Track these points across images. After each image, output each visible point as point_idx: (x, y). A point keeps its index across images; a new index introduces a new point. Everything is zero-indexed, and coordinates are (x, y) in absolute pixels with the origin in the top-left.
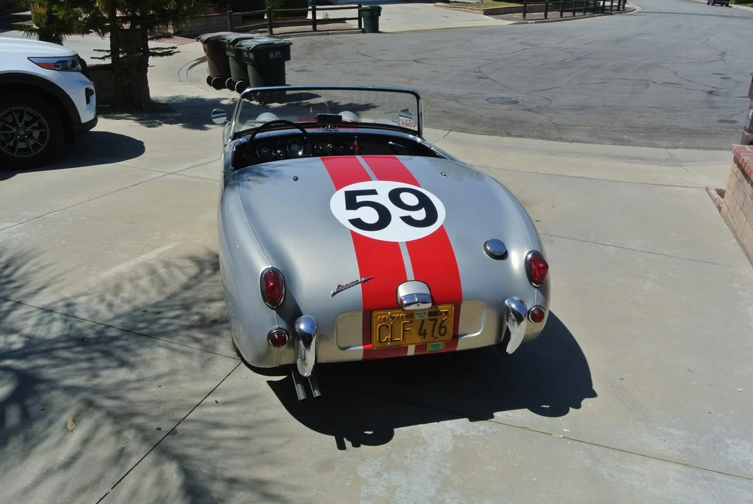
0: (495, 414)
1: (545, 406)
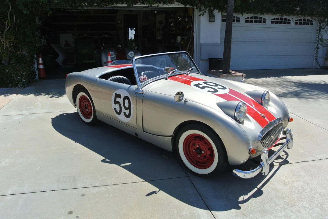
1: (65, 114)
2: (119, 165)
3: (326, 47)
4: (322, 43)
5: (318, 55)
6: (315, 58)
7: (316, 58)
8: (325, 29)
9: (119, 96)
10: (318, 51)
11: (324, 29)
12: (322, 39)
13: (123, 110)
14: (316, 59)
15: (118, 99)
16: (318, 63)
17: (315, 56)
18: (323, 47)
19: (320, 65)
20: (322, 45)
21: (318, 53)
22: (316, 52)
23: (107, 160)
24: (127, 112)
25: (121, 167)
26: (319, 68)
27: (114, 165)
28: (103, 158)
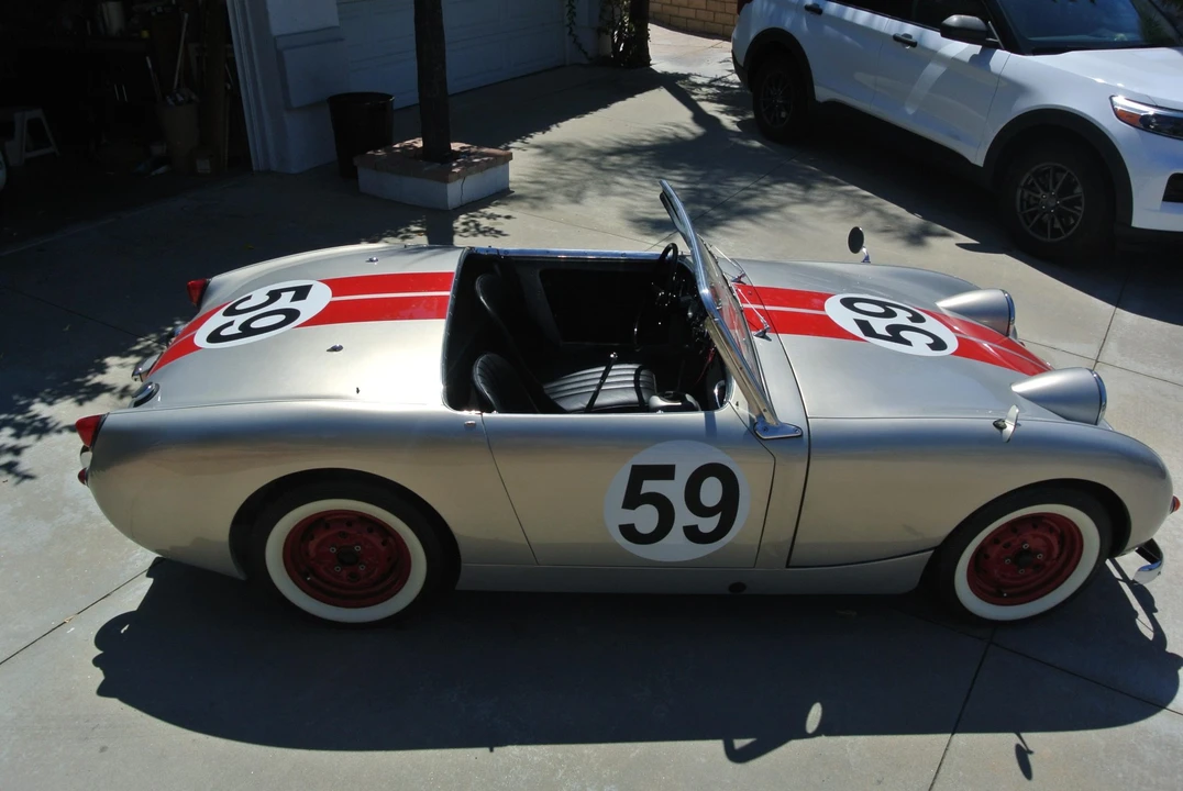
0: (150, 581)
1: (126, 628)
2: (803, 735)
5: (575, 19)
6: (568, 30)
7: (571, 30)
9: (666, 472)
10: (573, 7)
13: (684, 517)
14: (570, 33)
15: (649, 486)
16: (580, 46)
17: (567, 22)
19: (586, 53)
21: (575, 14)
22: (567, 10)
23: (739, 743)
24: (708, 525)
25: (823, 739)
26: (585, 62)
27: (794, 746)
28: (717, 746)
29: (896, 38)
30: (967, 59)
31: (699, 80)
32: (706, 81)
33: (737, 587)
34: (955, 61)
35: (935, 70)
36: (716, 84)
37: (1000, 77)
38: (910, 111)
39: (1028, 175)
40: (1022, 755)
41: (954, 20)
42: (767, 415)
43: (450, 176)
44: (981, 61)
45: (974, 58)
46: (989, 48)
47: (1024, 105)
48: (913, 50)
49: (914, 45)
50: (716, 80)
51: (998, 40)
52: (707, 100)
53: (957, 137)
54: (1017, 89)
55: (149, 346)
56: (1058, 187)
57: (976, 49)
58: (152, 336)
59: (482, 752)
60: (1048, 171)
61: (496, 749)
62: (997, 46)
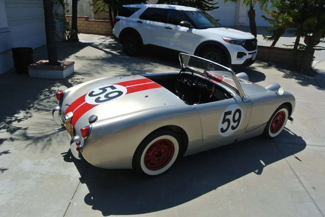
0: (85, 184)
1: (92, 198)
2: (264, 166)
3: (62, 21)
4: (58, 17)
8: (58, 4)
11: (56, 3)
12: (57, 13)
13: (232, 124)
16: (58, 37)
18: (60, 21)
19: (60, 39)
20: (58, 19)
21: (56, 28)
24: (235, 125)
25: (268, 166)
26: (61, 41)
27: (264, 168)
28: (253, 173)
29: (166, 28)
30: (186, 31)
31: (97, 44)
32: (99, 44)
33: (237, 140)
34: (183, 32)
35: (177, 34)
36: (102, 44)
37: (195, 35)
38: (172, 45)
39: (206, 56)
40: (297, 158)
41: (182, 22)
42: (244, 96)
43: (64, 68)
44: (190, 31)
45: (188, 31)
46: (191, 28)
47: (202, 41)
48: (171, 30)
49: (171, 29)
50: (101, 44)
51: (192, 26)
52: (103, 48)
53: (186, 50)
54: (200, 37)
55: (5, 126)
56: (213, 58)
57: (188, 29)
58: (3, 123)
59: (214, 191)
60: (210, 55)
61: (216, 189)
62: (192, 28)
